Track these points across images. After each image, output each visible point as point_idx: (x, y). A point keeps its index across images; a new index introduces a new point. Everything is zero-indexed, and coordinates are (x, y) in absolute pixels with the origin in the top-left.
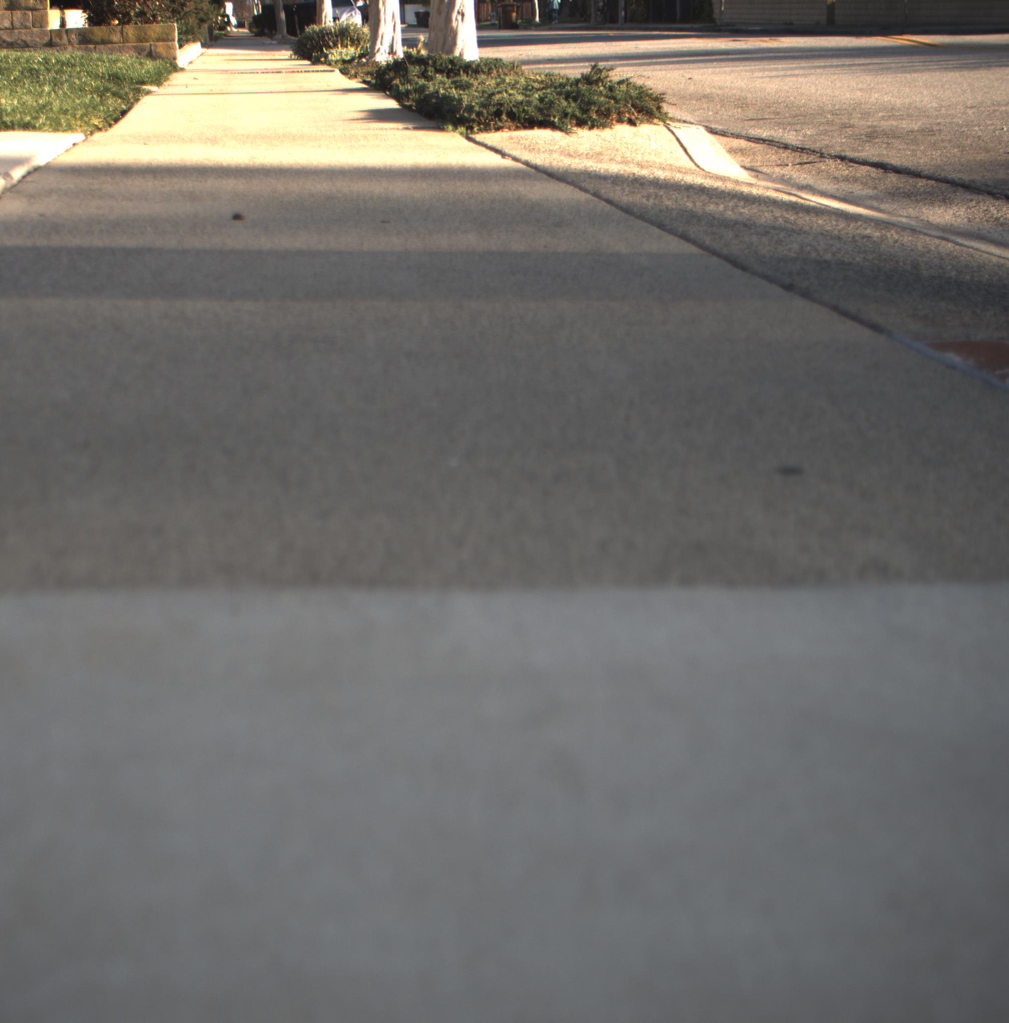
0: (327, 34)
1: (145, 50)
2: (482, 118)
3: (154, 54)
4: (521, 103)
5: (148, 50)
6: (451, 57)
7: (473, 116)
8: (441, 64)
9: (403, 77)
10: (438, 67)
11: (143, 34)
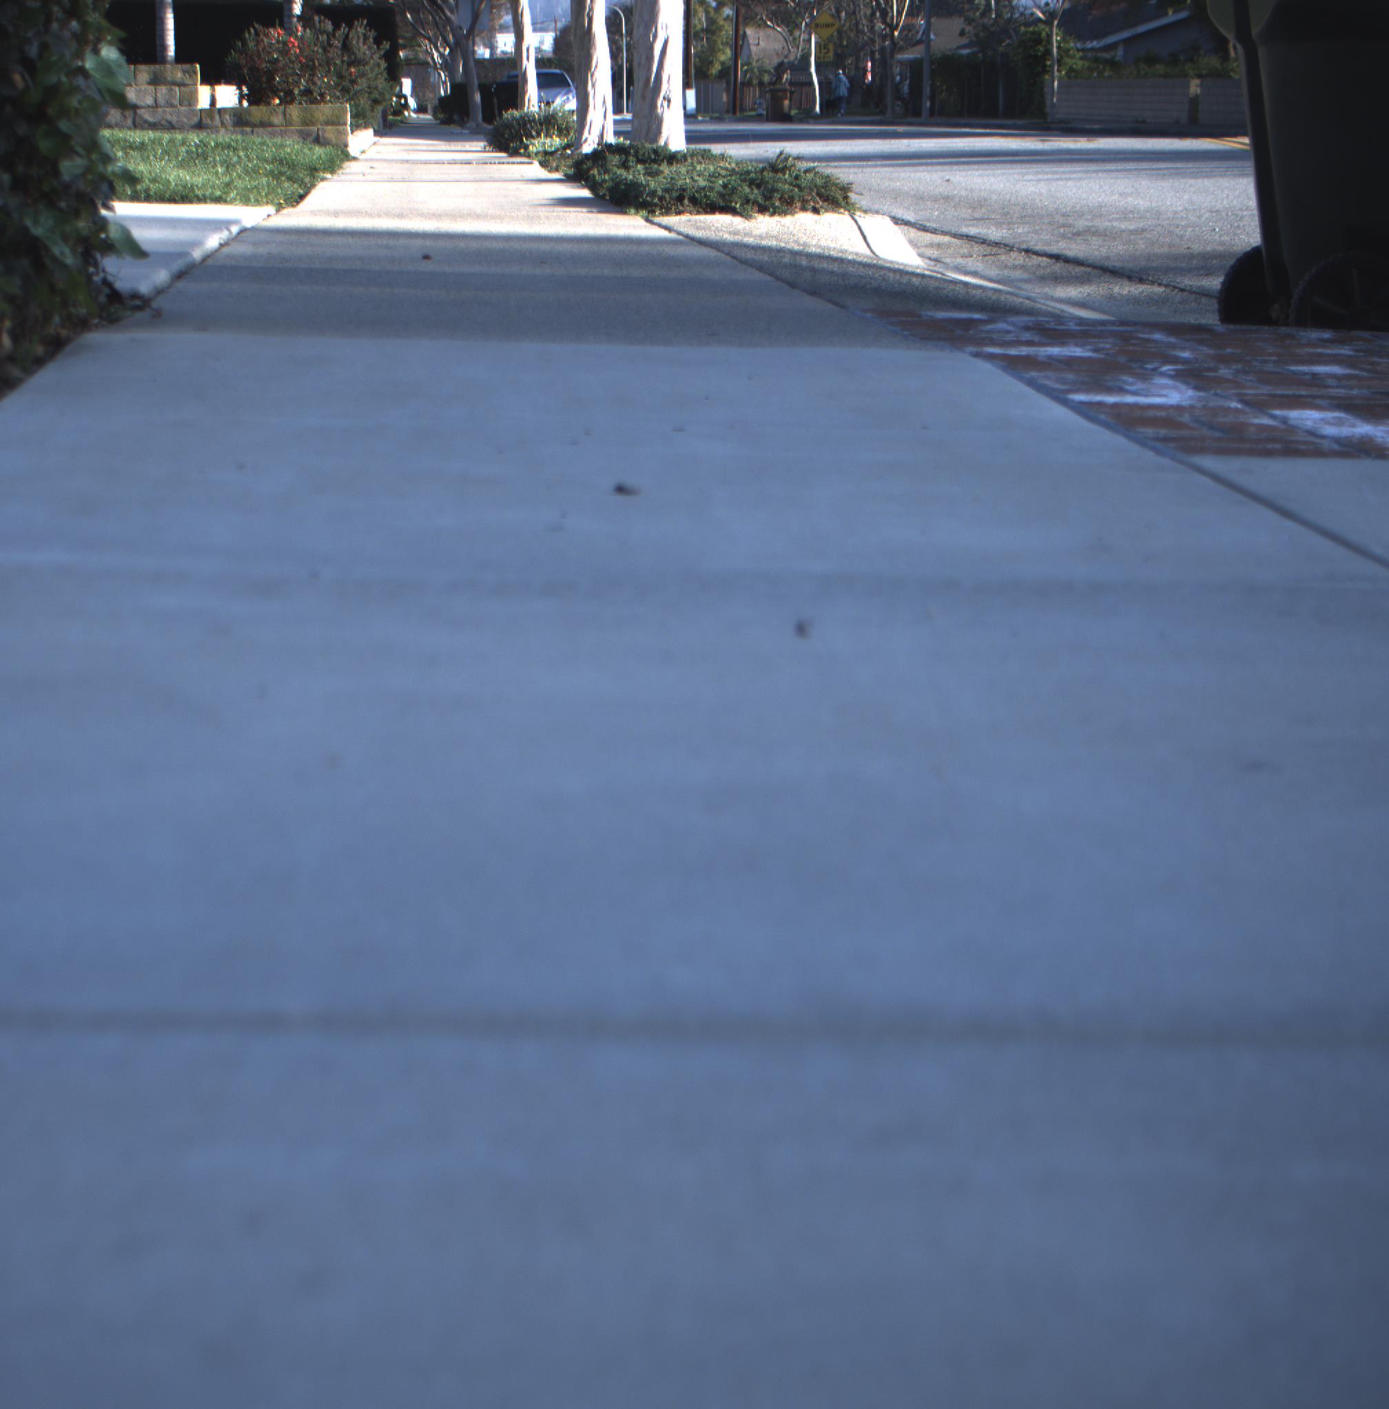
0: (529, 121)
1: (311, 135)
2: (664, 202)
3: (321, 139)
4: (704, 188)
5: (314, 135)
6: (655, 146)
7: (656, 200)
8: (644, 154)
9: (602, 166)
10: (640, 157)
11: (309, 116)
